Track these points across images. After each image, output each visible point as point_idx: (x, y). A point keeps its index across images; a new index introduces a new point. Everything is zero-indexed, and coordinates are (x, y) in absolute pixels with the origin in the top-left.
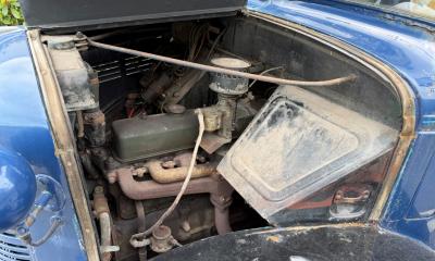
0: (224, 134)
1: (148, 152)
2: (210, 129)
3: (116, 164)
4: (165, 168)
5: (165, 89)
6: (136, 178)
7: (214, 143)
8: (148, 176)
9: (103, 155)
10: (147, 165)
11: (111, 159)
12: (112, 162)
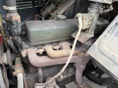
0: (90, 32)
1: (45, 40)
2: (85, 28)
3: (27, 46)
4: (54, 49)
5: (53, 11)
6: (38, 54)
7: (84, 37)
8: (45, 53)
9: (19, 40)
10: (44, 47)
11: (24, 43)
12: (24, 45)
